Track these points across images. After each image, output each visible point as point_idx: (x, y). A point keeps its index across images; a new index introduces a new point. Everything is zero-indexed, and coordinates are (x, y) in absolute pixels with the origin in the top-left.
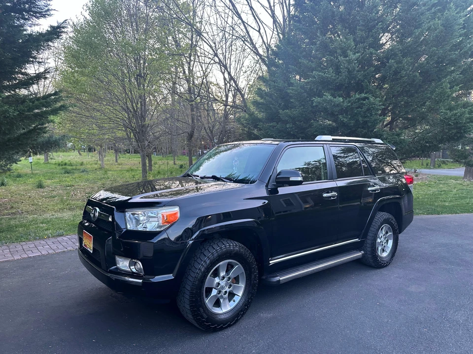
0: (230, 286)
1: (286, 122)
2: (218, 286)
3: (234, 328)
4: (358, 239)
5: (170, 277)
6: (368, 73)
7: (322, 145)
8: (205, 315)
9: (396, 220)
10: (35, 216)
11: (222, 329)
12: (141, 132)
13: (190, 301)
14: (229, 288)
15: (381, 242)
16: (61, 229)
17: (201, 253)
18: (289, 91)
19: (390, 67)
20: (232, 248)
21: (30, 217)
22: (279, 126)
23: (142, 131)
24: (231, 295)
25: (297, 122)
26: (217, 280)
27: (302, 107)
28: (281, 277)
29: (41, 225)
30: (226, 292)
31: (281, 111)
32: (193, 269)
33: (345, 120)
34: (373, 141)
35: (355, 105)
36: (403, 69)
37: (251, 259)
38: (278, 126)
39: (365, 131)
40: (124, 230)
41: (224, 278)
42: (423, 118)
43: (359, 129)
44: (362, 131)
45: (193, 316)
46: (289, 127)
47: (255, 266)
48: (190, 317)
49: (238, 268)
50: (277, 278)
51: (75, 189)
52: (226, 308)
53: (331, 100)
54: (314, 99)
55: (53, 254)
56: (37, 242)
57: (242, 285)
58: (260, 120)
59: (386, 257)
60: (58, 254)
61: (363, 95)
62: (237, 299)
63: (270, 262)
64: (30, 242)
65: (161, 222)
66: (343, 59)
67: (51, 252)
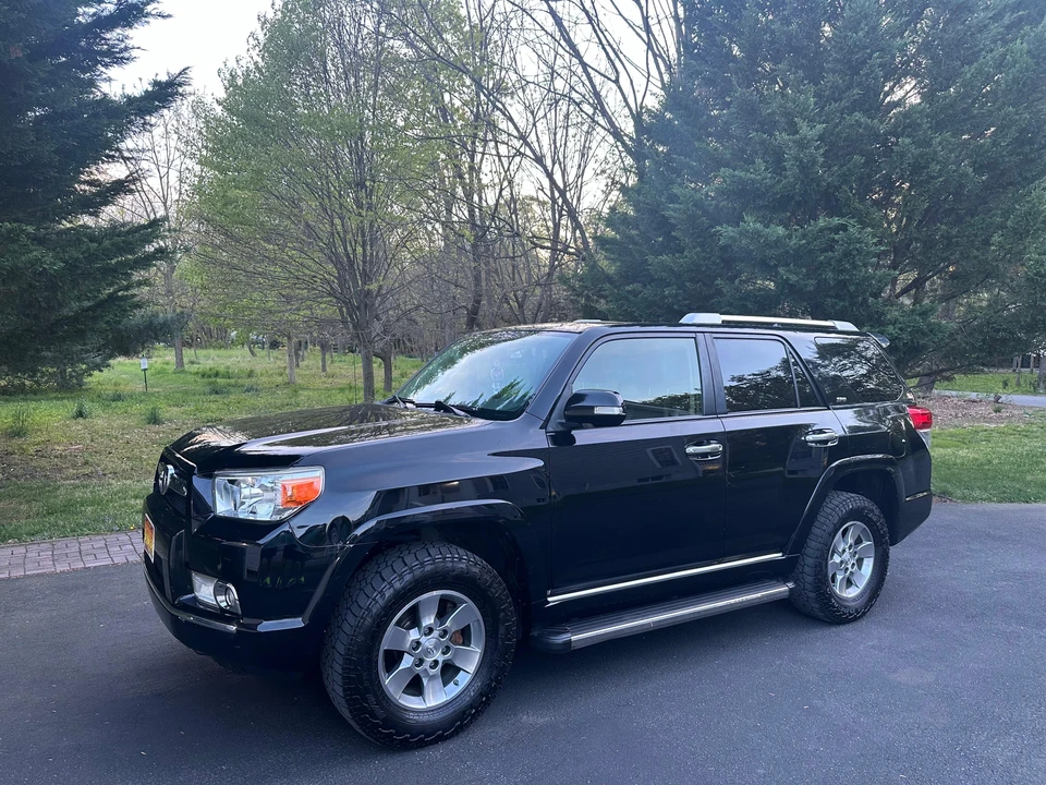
0: (447, 649)
2: (415, 649)
3: (451, 745)
4: (780, 554)
5: (297, 623)
6: (849, 170)
7: (693, 335)
8: (380, 712)
9: (882, 511)
10: (129, 482)
11: (422, 745)
13: (343, 678)
14: (444, 653)
15: (842, 562)
17: (377, 572)
18: (667, 213)
19: (902, 155)
20: (450, 565)
21: (116, 484)
22: (648, 292)
24: (449, 671)
25: (687, 284)
26: (414, 634)
27: (698, 249)
28: (574, 634)
29: (132, 502)
30: (436, 662)
31: (650, 258)
32: (354, 608)
33: (793, 278)
35: (816, 245)
36: (933, 160)
37: (498, 589)
38: (645, 291)
39: (842, 303)
40: (211, 516)
41: (431, 630)
42: (987, 275)
43: (829, 300)
44: (836, 303)
45: (351, 711)
46: (671, 295)
47: (507, 605)
49: (467, 611)
50: (564, 638)
52: (436, 697)
53: (758, 233)
54: (720, 228)
55: (136, 564)
56: (111, 538)
58: (609, 279)
59: (854, 599)
61: (836, 221)
62: (463, 679)
63: (550, 599)
64: (98, 538)
65: (279, 500)
66: (787, 137)
67: (133, 558)
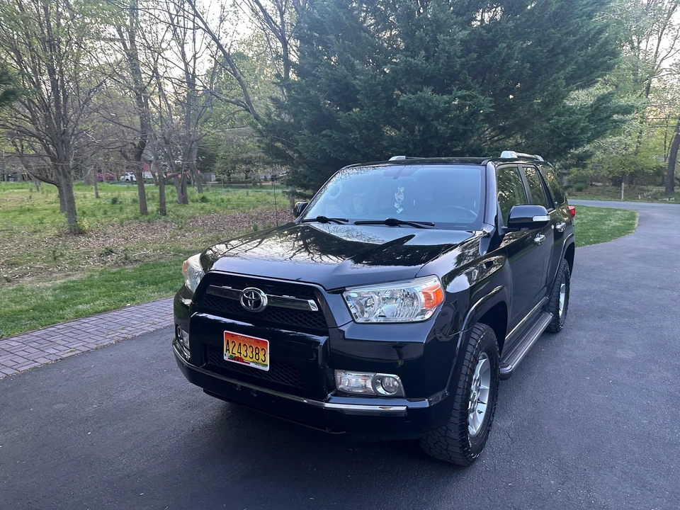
1: (348, 130)
4: (546, 298)
5: (445, 394)
6: (467, 61)
7: (517, 165)
12: (60, 143)
14: (478, 394)
18: (354, 82)
20: (487, 335)
23: (63, 142)
25: (364, 131)
28: (511, 366)
30: (476, 402)
33: (442, 128)
34: (537, 159)
46: (354, 139)
49: (485, 363)
50: (509, 369)
52: (477, 426)
57: (487, 386)
59: (561, 317)
61: (464, 92)
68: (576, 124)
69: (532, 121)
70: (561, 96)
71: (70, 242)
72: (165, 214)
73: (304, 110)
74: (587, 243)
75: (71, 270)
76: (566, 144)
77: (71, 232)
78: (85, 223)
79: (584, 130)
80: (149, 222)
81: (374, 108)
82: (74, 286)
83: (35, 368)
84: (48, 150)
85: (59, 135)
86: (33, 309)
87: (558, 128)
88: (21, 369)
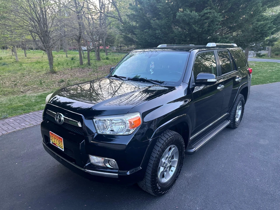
0: (170, 162)
1: (155, 29)
2: (164, 165)
4: (227, 113)
5: (139, 168)
7: (213, 51)
8: (159, 187)
12: (45, 36)
13: (151, 181)
14: (170, 164)
15: (237, 112)
16: (4, 112)
18: (158, 7)
22: (150, 32)
23: (46, 35)
25: (163, 29)
26: (163, 160)
28: (195, 148)
30: (168, 167)
33: (197, 28)
34: (233, 46)
35: (203, 18)
40: (96, 134)
41: (167, 158)
45: (152, 190)
46: (158, 33)
48: (150, 191)
49: (174, 149)
50: (194, 150)
51: (3, 78)
52: (169, 177)
53: (189, 14)
54: (178, 13)
55: (7, 135)
57: (176, 159)
59: (238, 121)
60: (10, 134)
61: (209, 10)
62: (174, 169)
67: (4, 132)
68: (266, 25)
69: (245, 24)
70: (259, 11)
71: (50, 76)
72: (90, 65)
73: (138, 20)
74: (270, 82)
75: (46, 89)
76: (260, 35)
77: (51, 72)
78: (56, 69)
79: (270, 28)
80: (83, 68)
81: (167, 18)
82: (44, 96)
83: (14, 131)
84: (41, 39)
85: (44, 33)
86: (25, 105)
87: (256, 27)
88: (9, 132)
